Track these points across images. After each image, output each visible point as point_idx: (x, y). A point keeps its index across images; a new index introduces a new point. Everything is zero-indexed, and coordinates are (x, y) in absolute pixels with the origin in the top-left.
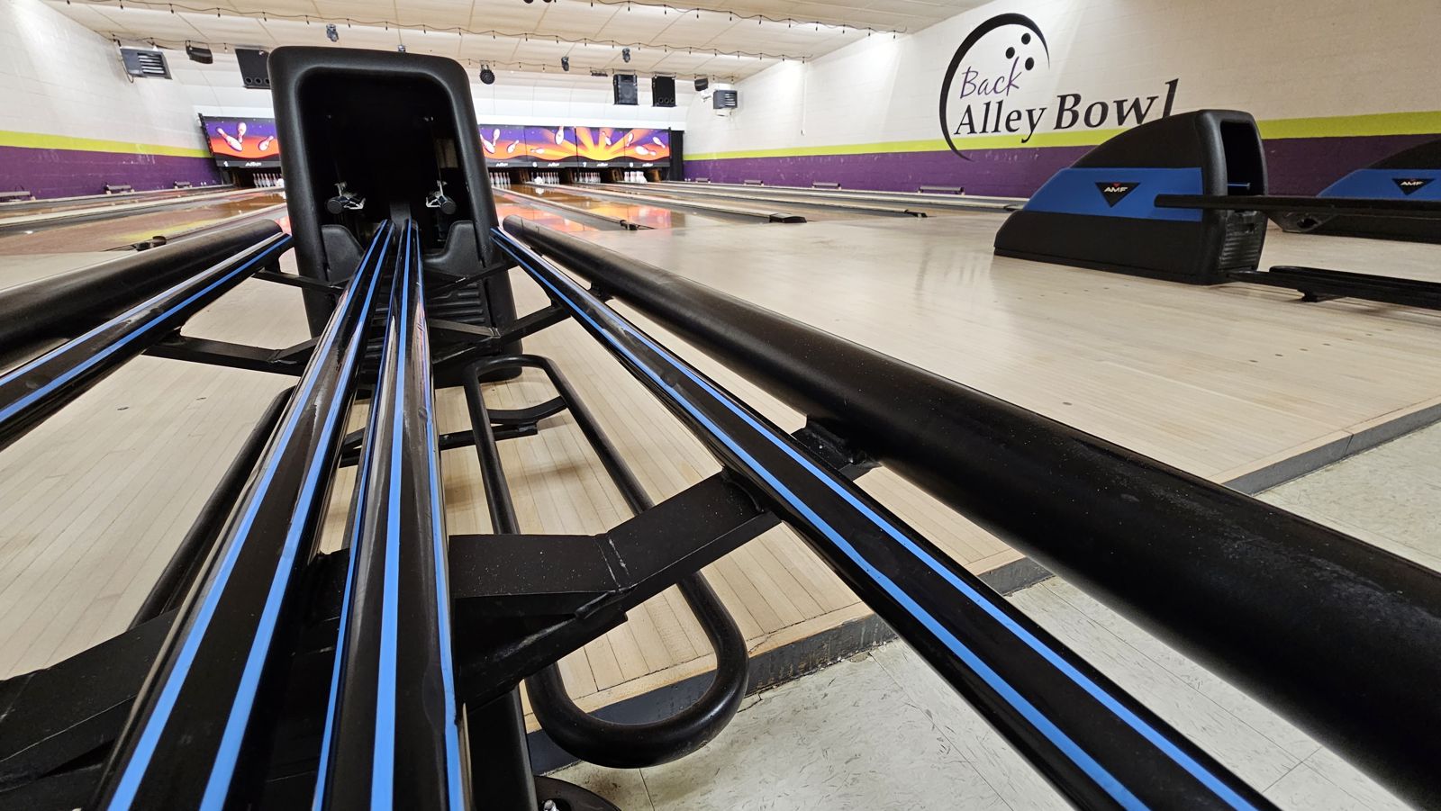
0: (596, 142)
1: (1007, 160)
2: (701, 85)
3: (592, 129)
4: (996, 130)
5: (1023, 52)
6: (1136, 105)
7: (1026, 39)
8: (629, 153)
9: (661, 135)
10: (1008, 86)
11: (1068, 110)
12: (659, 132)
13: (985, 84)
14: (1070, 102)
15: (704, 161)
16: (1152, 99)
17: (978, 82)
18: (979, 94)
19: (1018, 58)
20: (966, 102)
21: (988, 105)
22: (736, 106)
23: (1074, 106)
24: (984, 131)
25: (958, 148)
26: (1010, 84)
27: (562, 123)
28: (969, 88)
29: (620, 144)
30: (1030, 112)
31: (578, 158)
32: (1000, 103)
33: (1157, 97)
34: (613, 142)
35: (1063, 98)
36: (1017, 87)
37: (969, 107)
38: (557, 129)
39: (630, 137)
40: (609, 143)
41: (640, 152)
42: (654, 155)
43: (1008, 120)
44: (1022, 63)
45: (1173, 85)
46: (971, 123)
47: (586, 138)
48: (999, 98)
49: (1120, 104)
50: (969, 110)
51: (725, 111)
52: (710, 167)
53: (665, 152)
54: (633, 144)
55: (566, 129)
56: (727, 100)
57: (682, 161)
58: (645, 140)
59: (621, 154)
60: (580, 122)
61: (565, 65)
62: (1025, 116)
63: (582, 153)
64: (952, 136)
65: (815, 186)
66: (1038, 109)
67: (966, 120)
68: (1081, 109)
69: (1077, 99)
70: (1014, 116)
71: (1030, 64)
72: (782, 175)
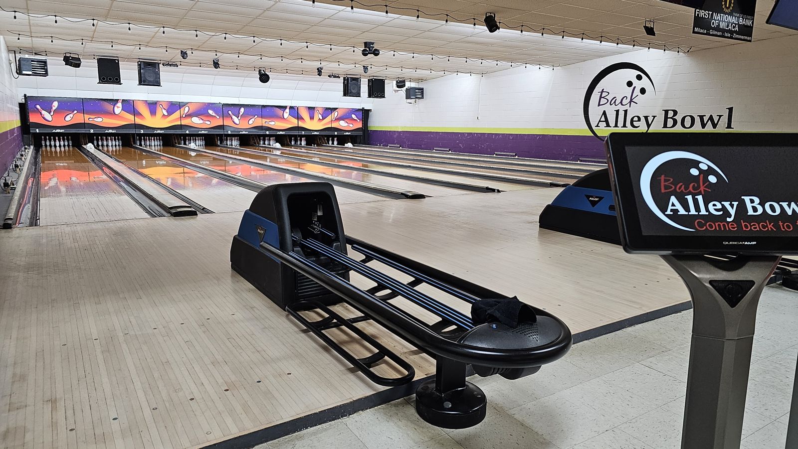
0: (312, 118)
2: (400, 84)
3: (309, 108)
4: (624, 126)
5: (638, 84)
6: (711, 118)
7: (639, 78)
8: (334, 125)
9: (357, 113)
10: (630, 102)
11: (670, 118)
12: (356, 111)
13: (615, 99)
14: (671, 114)
16: (720, 116)
17: (610, 98)
18: (611, 105)
19: (635, 87)
20: (602, 108)
21: (617, 111)
22: (423, 97)
23: (673, 116)
24: (616, 125)
25: (599, 135)
26: (631, 101)
27: (288, 104)
28: (603, 101)
29: (328, 119)
30: (646, 118)
32: (626, 111)
33: (723, 115)
34: (324, 118)
35: (666, 112)
36: (637, 103)
37: (604, 111)
38: (285, 107)
39: (335, 114)
40: (321, 118)
41: (343, 124)
42: (352, 127)
43: (632, 121)
44: (637, 91)
45: (731, 110)
46: (607, 121)
47: (305, 114)
48: (625, 108)
49: (701, 117)
50: (604, 113)
51: (412, 101)
53: (359, 125)
54: (338, 119)
55: (291, 108)
56: (416, 94)
58: (346, 117)
59: (329, 126)
60: (300, 103)
61: (320, 72)
62: (643, 119)
63: (301, 124)
64: (594, 128)
65: (496, 155)
66: (651, 116)
67: (603, 119)
68: (679, 118)
69: (675, 113)
70: (636, 119)
71: (643, 91)
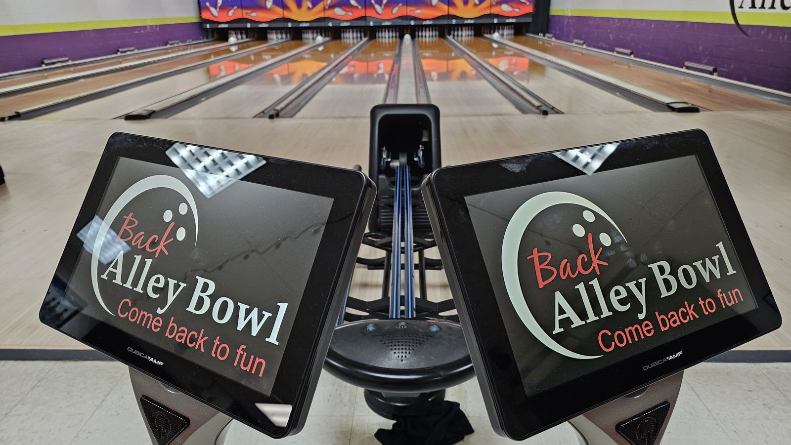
1: (779, 39)
4: (772, 7)
15: (559, 16)
24: (763, 7)
25: (741, 22)
31: (450, 17)
52: (565, 22)
57: (548, 15)
64: (737, 10)
72: (611, 35)
